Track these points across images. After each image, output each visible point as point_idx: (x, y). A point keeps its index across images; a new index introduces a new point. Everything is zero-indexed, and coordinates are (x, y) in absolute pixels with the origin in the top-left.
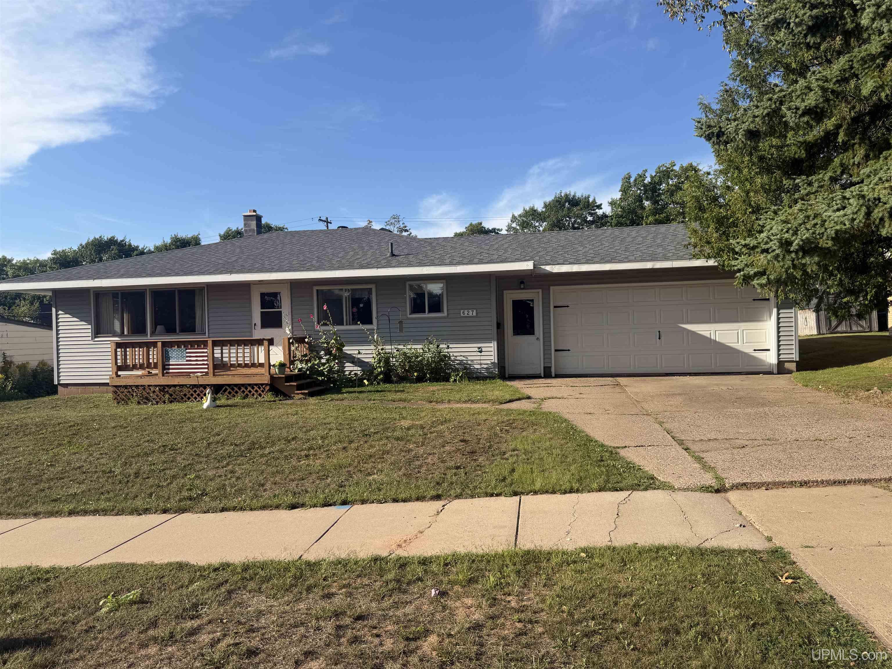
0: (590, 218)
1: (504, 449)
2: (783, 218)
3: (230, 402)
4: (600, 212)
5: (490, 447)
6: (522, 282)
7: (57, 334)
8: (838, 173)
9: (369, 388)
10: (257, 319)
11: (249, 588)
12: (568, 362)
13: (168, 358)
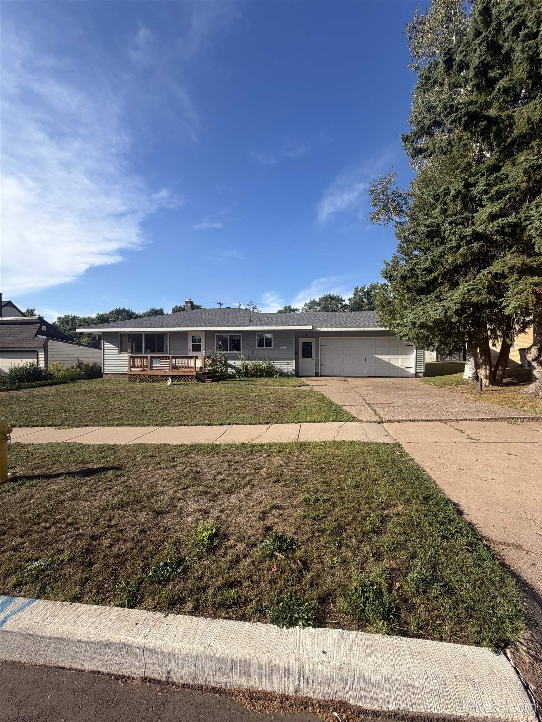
0: (340, 306)
1: (296, 405)
2: (414, 313)
3: (179, 383)
4: (344, 303)
5: (290, 405)
6: (307, 335)
7: (104, 351)
8: (438, 294)
9: (238, 379)
10: (190, 347)
11: (194, 453)
12: (326, 370)
13: (153, 363)
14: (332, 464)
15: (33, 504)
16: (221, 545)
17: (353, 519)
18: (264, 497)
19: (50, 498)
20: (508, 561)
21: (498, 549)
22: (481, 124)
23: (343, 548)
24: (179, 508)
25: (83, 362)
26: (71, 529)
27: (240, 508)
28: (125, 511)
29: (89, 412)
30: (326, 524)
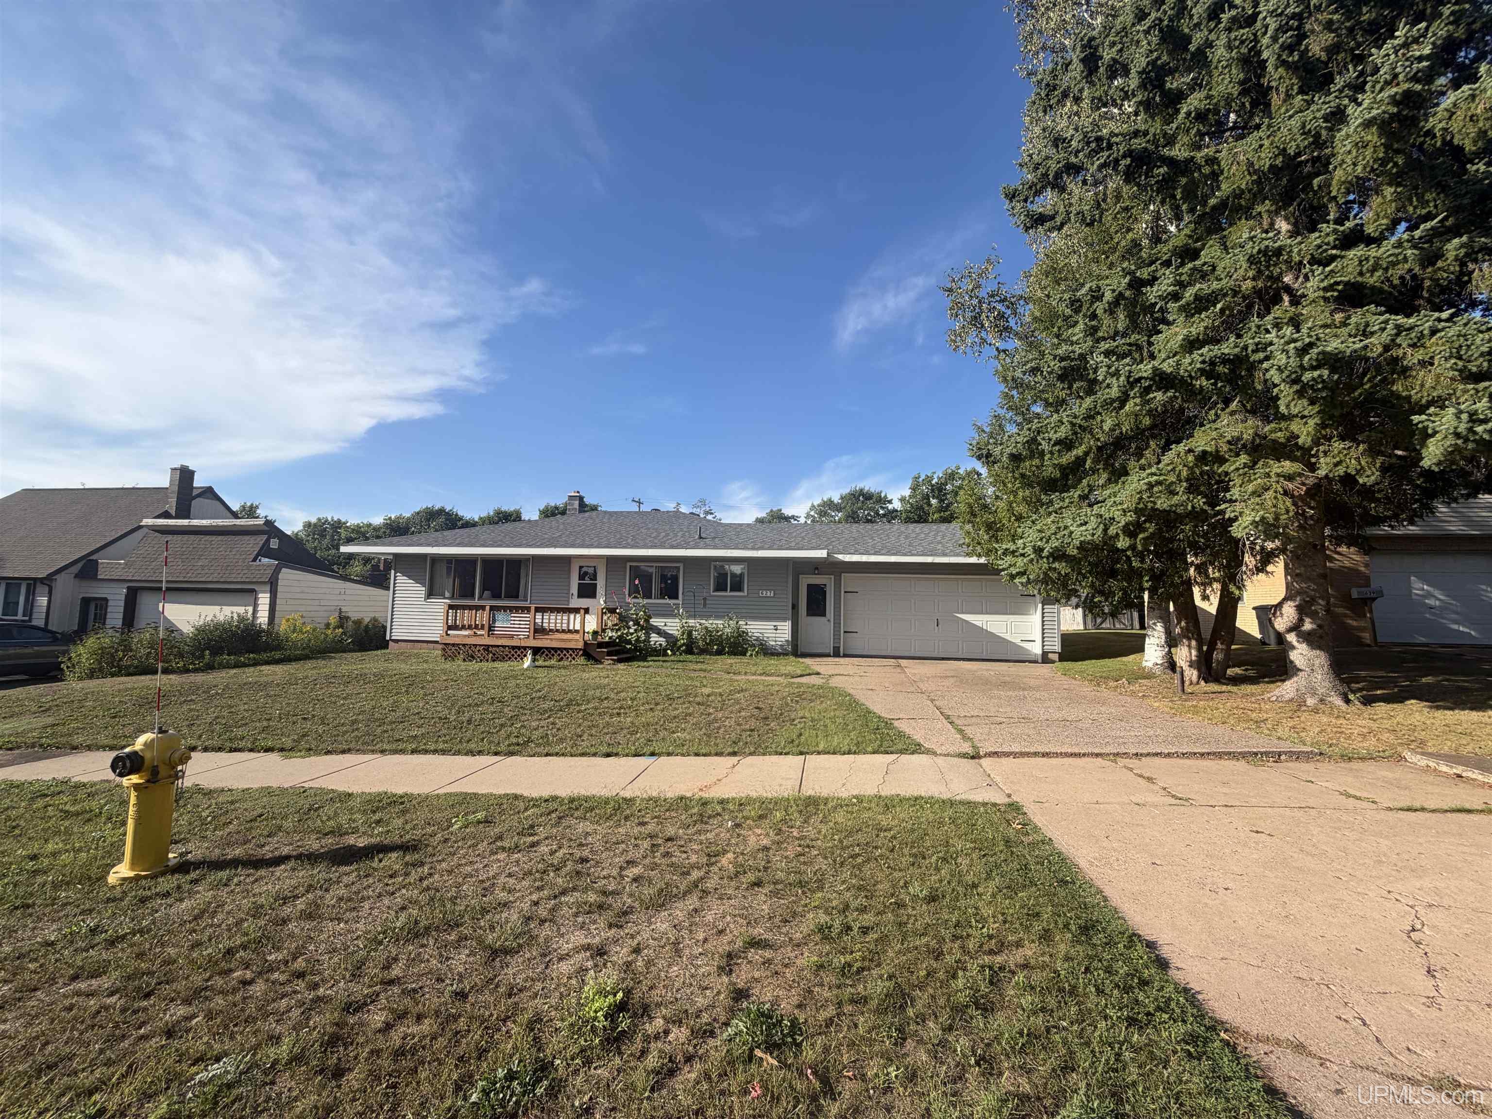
0: (881, 512)
1: (793, 717)
3: (546, 663)
4: (890, 507)
5: (781, 714)
6: (817, 568)
7: (394, 594)
8: (1086, 492)
9: (672, 658)
10: (574, 590)
11: (576, 815)
12: (857, 643)
13: (494, 621)
14: (876, 848)
15: (219, 926)
16: (635, 1032)
17: (928, 974)
18: (729, 918)
19: (257, 911)
20: (1281, 1083)
21: (1256, 1052)
22: (1156, 171)
23: (910, 1044)
24: (541, 940)
25: (350, 615)
26: (300, 985)
27: (676, 943)
28: (423, 946)
29: (354, 722)
30: (869, 986)
